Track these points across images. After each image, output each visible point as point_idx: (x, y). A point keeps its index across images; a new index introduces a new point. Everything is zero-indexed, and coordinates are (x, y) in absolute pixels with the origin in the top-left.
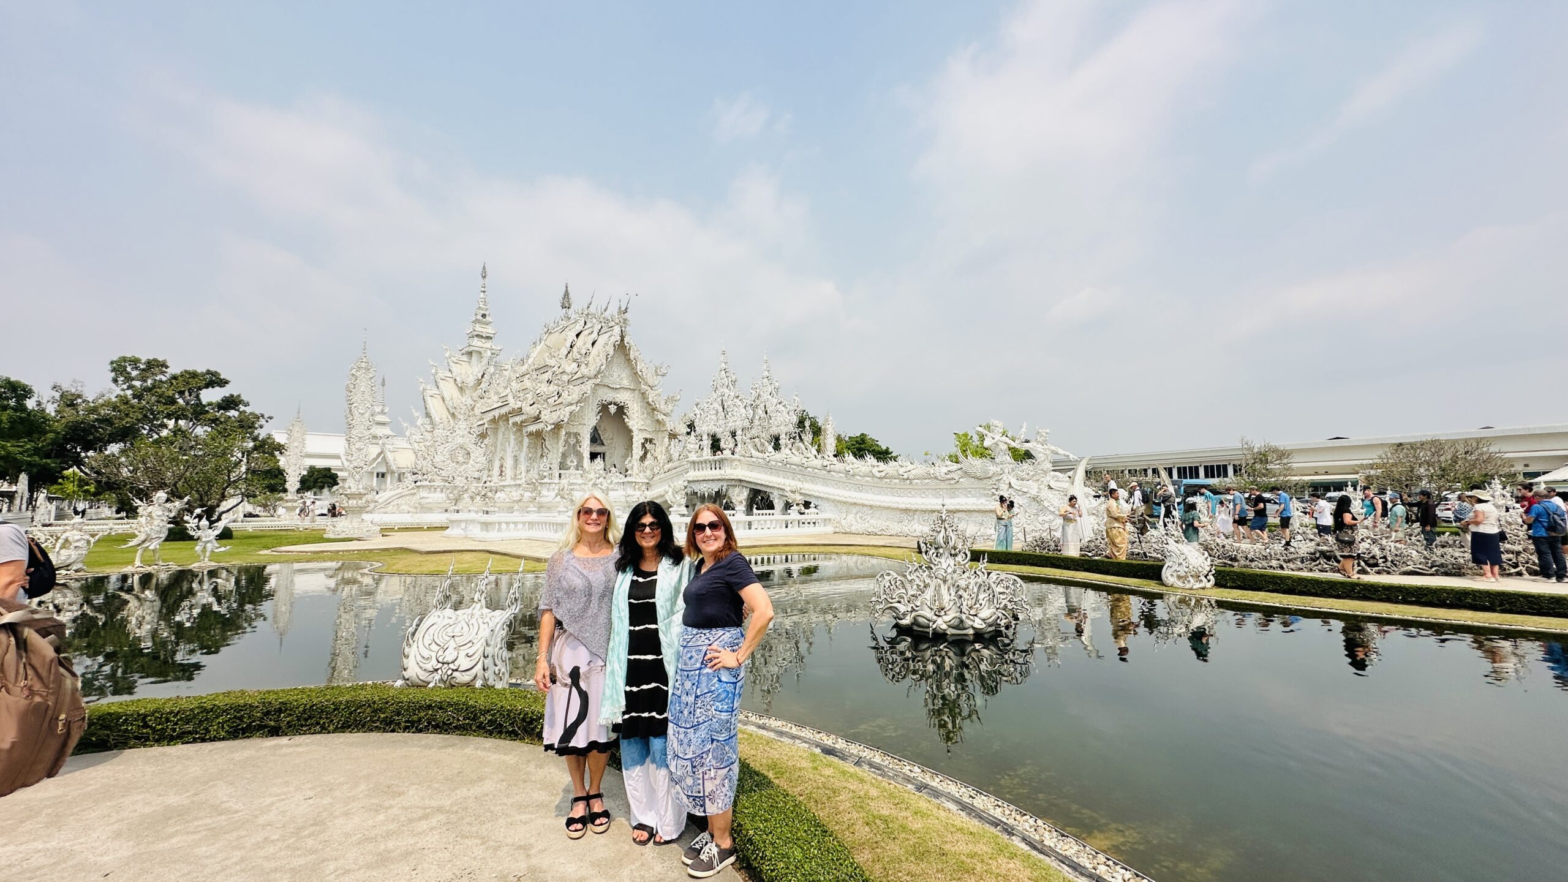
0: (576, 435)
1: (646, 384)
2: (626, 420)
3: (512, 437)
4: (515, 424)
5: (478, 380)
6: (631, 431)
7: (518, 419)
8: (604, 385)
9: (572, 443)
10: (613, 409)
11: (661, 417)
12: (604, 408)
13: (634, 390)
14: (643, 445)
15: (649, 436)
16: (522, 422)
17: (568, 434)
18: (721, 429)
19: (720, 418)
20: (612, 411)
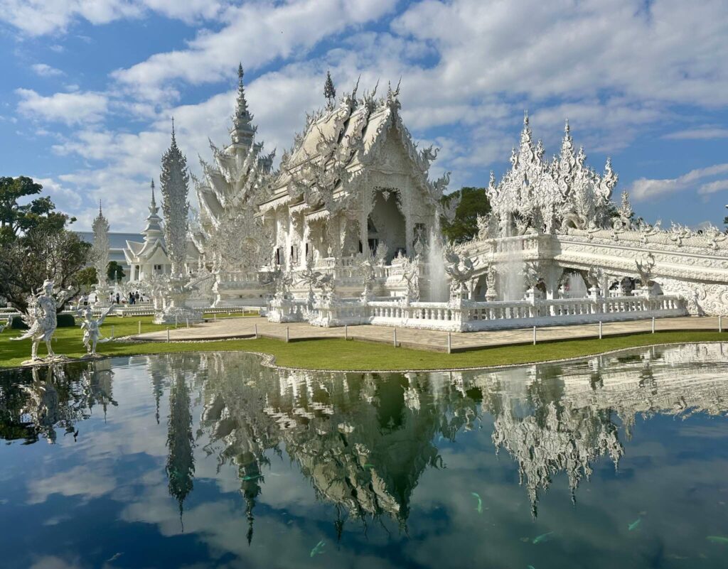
0: (355, 223)
1: (418, 168)
2: (399, 206)
3: (292, 227)
4: (295, 214)
5: (244, 176)
6: (403, 217)
7: (298, 208)
8: (378, 172)
9: (352, 230)
10: (386, 195)
11: (432, 202)
12: (379, 194)
13: (404, 175)
14: (415, 230)
15: (418, 222)
16: (302, 211)
17: (349, 222)
18: (525, 206)
19: (523, 195)
20: (386, 197)
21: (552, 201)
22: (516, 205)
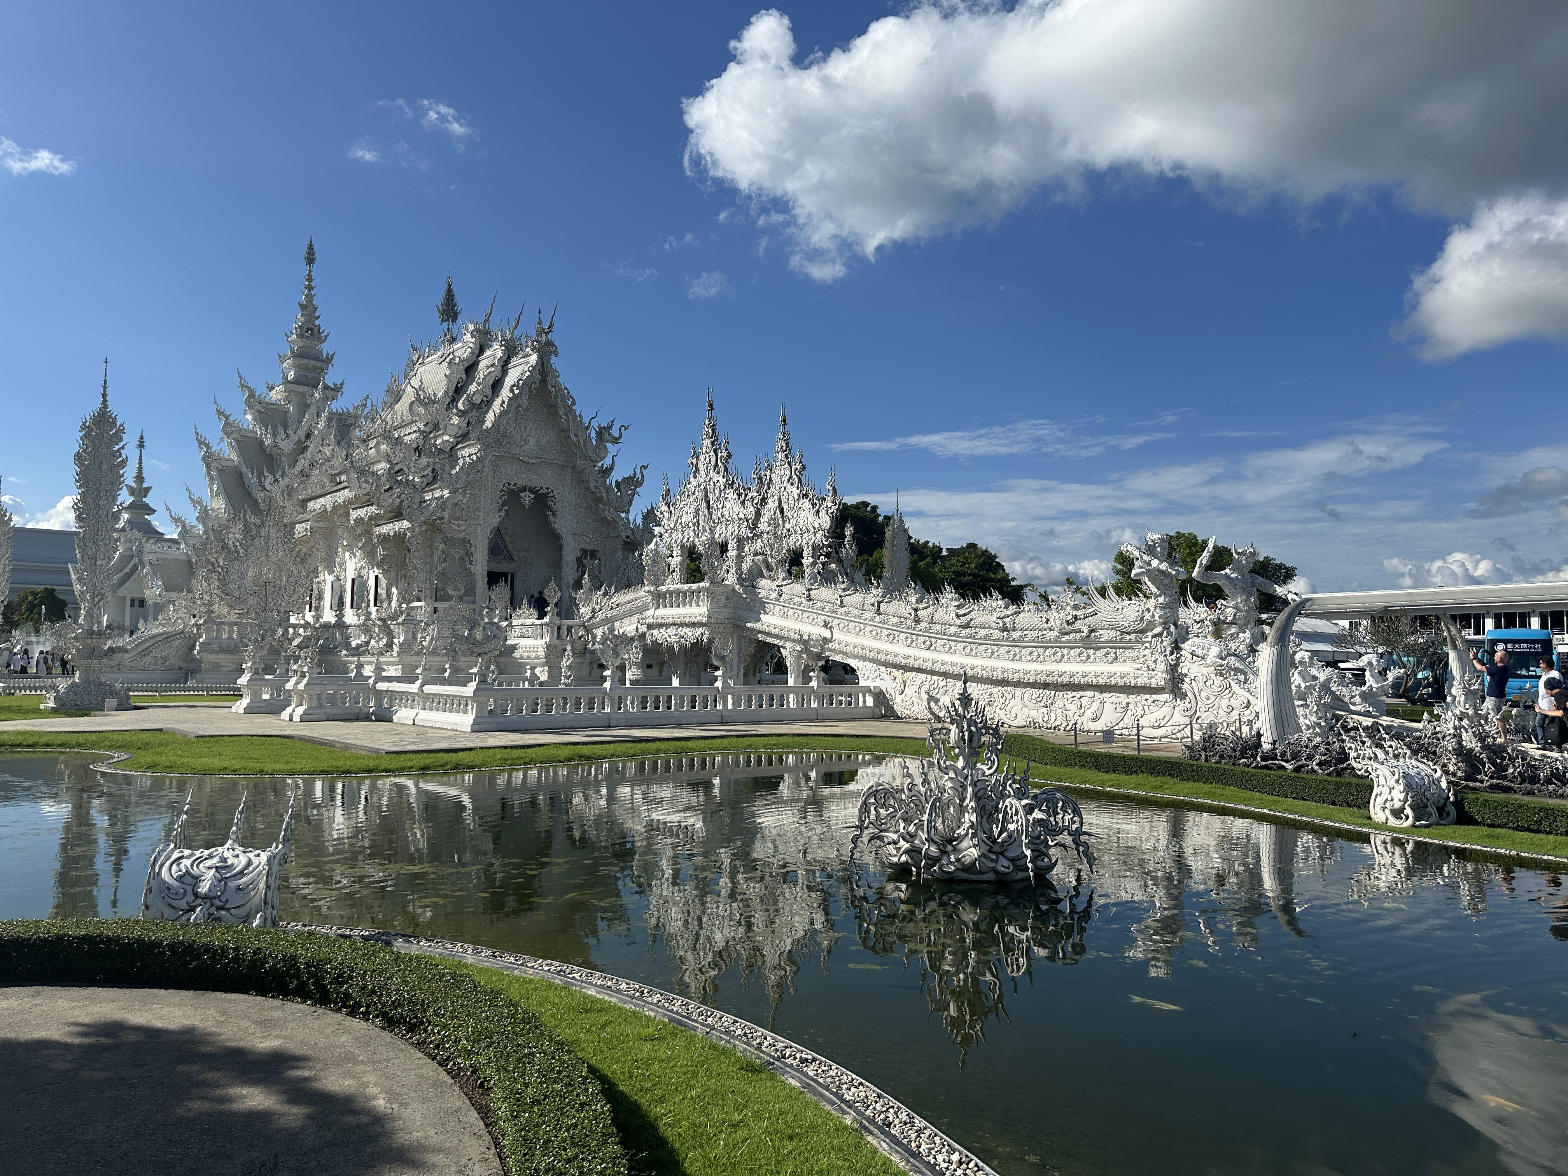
2: (552, 519)
3: (355, 544)
4: (359, 521)
6: (559, 537)
7: (364, 513)
8: (513, 458)
9: (455, 556)
10: (527, 498)
12: (512, 495)
13: (562, 466)
14: (579, 560)
15: (587, 547)
16: (370, 519)
17: (451, 541)
18: (704, 538)
19: (702, 519)
20: (527, 502)
21: (736, 532)
22: (692, 534)
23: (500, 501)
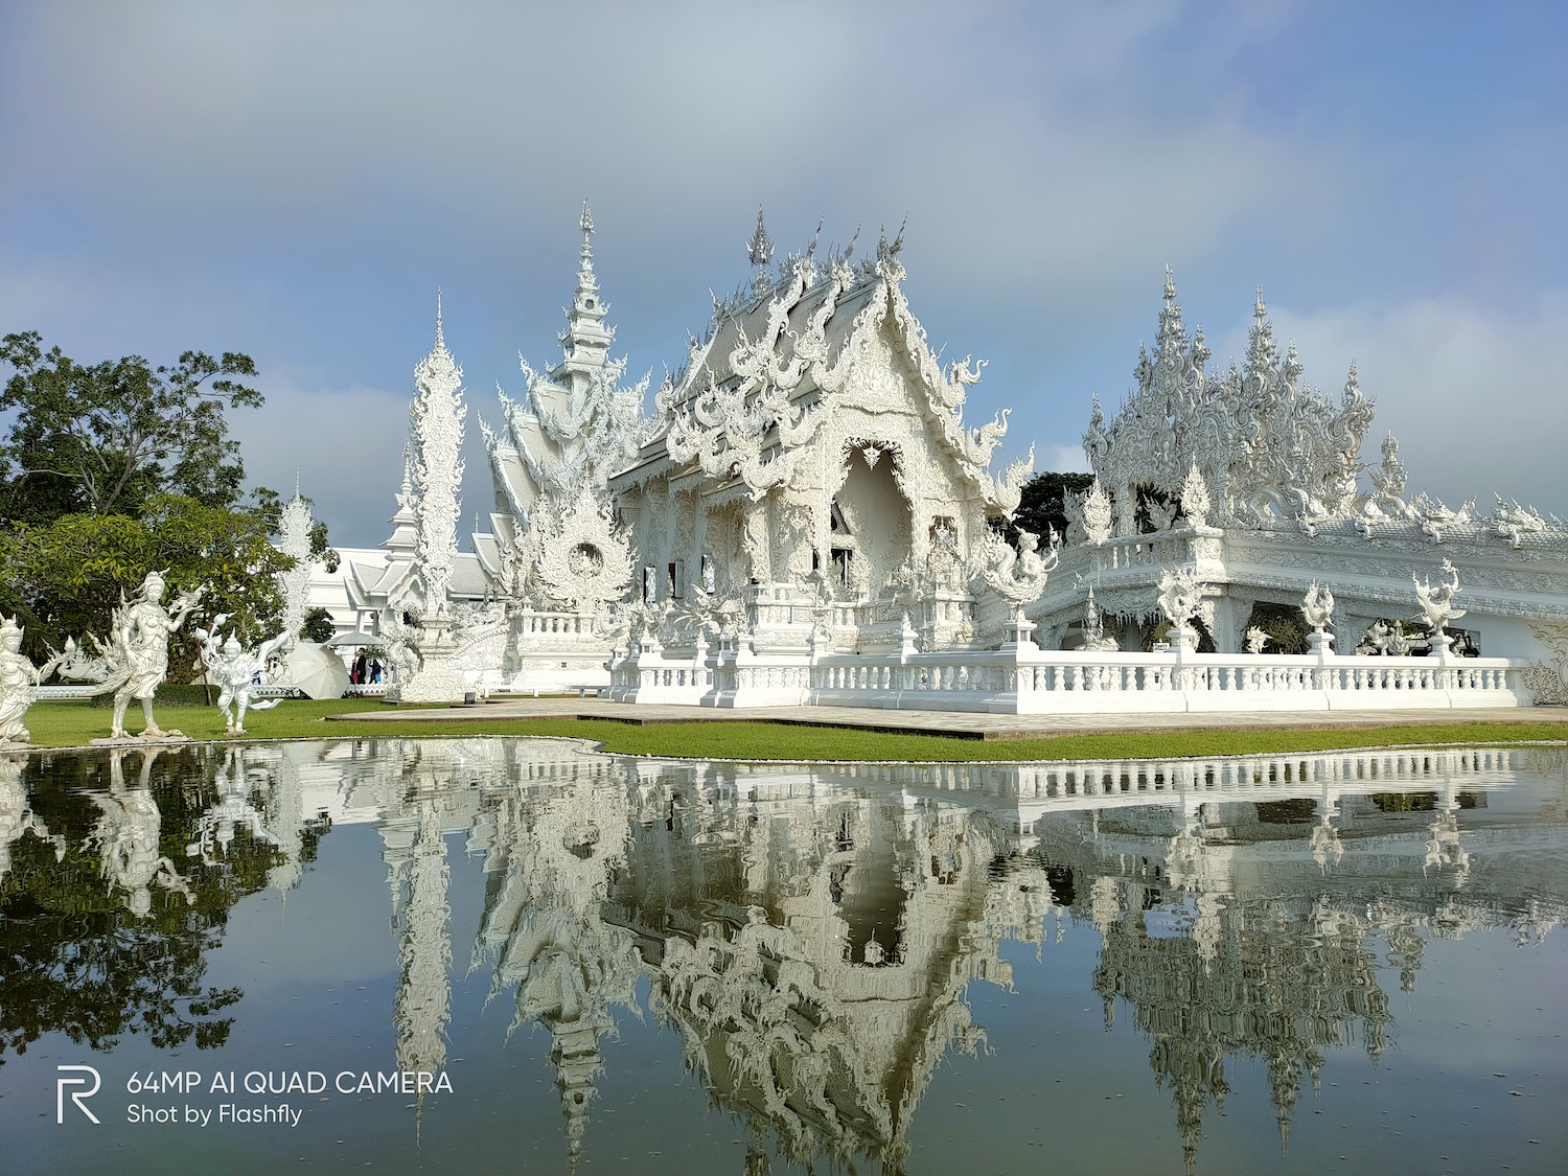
0: (805, 510)
1: (939, 400)
2: (900, 479)
4: (682, 494)
6: (907, 502)
7: (688, 483)
8: (855, 408)
10: (872, 456)
11: (969, 471)
12: (856, 455)
13: (911, 416)
14: (932, 529)
15: (940, 514)
16: (696, 489)
17: (791, 509)
19: (1164, 446)
20: (872, 460)
23: (844, 460)
